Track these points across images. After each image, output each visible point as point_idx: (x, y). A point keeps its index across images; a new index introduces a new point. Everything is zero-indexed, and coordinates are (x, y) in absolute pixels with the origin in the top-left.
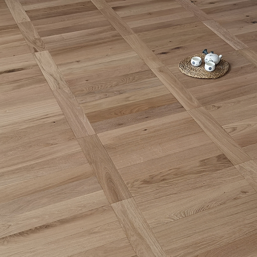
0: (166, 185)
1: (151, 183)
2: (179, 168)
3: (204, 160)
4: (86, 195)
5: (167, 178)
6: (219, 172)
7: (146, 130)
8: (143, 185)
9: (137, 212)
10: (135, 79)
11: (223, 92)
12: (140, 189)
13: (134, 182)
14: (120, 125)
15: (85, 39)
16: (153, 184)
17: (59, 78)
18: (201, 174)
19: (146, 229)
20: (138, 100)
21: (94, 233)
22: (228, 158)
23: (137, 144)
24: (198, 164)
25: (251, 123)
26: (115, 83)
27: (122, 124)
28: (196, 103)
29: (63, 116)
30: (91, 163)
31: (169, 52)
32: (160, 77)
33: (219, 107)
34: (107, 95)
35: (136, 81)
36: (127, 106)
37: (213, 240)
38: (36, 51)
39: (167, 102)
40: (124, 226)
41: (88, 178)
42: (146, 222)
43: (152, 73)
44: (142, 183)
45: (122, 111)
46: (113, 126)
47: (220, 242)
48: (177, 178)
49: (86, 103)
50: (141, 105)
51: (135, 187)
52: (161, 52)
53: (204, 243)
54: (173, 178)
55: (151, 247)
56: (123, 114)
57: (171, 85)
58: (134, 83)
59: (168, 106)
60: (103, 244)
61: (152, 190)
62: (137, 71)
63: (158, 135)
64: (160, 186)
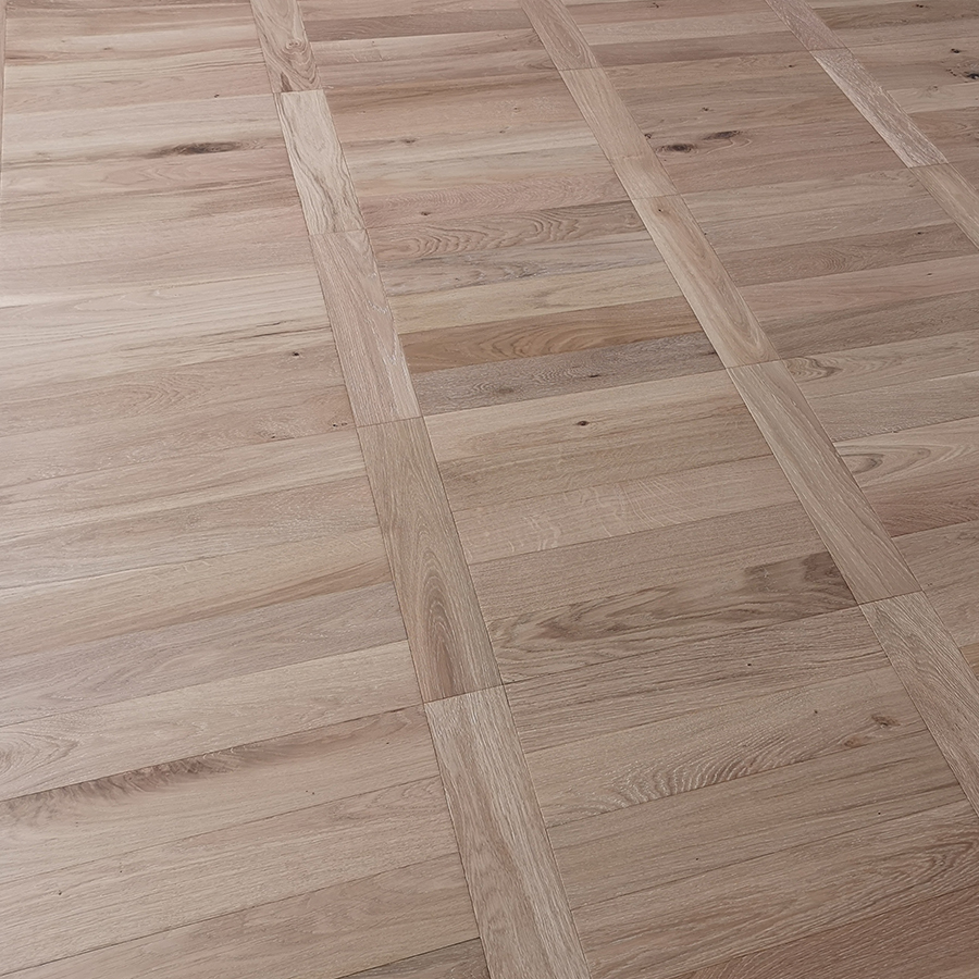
0: (621, 653)
1: (573, 637)
2: (673, 590)
3: (761, 568)
4: (347, 656)
5: (629, 624)
6: (804, 622)
7: (584, 423)
8: (546, 641)
9: (508, 748)
10: (574, 229)
11: (853, 315)
12: (531, 655)
13: (515, 624)
14: (504, 392)
15: (443, 65)
16: (577, 643)
17: (341, 192)
18: (744, 625)
19: (529, 826)
20: (575, 306)
21: (350, 818)
22: (842, 572)
23: (548, 472)
24: (739, 583)
25: (928, 444)
26: (511, 234)
27: (511, 391)
28: (759, 344)
29: (327, 336)
30: (385, 530)
31: (696, 147)
32: (658, 231)
33: (831, 370)
34: (478, 274)
35: (579, 236)
36: (535, 326)
37: (757, 912)
38: (287, 89)
39: (666, 326)
40: (456, 805)
41: (366, 585)
42: (532, 797)
43: (634, 216)
44: (543, 630)
45: (517, 341)
46: (481, 394)
47: (779, 923)
48: (661, 629)
49: (409, 293)
50: (582, 327)
51: (517, 643)
52: (671, 142)
53: (723, 920)
54: (649, 627)
55: (536, 908)
56: (521, 351)
57: (686, 267)
58: (572, 244)
59: (668, 342)
60: (372, 873)
61: (573, 666)
62: (589, 200)
63: (620, 449)
64: (601, 651)
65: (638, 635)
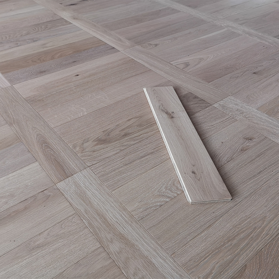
0: (132, 143)
1: (109, 142)
2: (141, 117)
5: (130, 132)
7: (78, 75)
8: (99, 146)
10: (47, 27)
12: (96, 153)
13: (83, 144)
16: (113, 144)
20: (57, 46)
22: (199, 97)
25: (201, 57)
26: (25, 32)
28: (128, 43)
30: (11, 124)
31: (78, 4)
32: (75, 23)
33: (156, 45)
34: (17, 44)
35: (50, 29)
39: (92, 45)
43: (66, 21)
44: (96, 143)
46: (33, 74)
48: (144, 130)
50: (63, 50)
51: (87, 150)
52: (69, 4)
54: (139, 131)
56: (43, 60)
58: (48, 31)
61: (115, 152)
62: (48, 20)
64: (124, 144)
65: (135, 135)
